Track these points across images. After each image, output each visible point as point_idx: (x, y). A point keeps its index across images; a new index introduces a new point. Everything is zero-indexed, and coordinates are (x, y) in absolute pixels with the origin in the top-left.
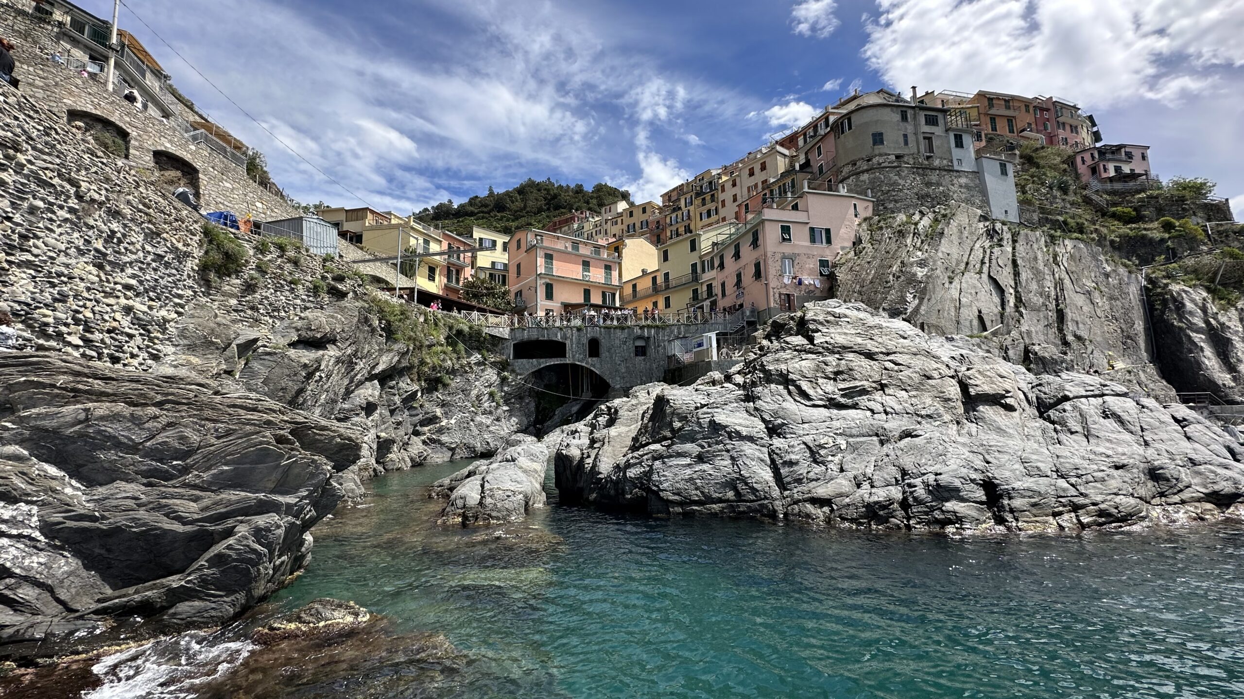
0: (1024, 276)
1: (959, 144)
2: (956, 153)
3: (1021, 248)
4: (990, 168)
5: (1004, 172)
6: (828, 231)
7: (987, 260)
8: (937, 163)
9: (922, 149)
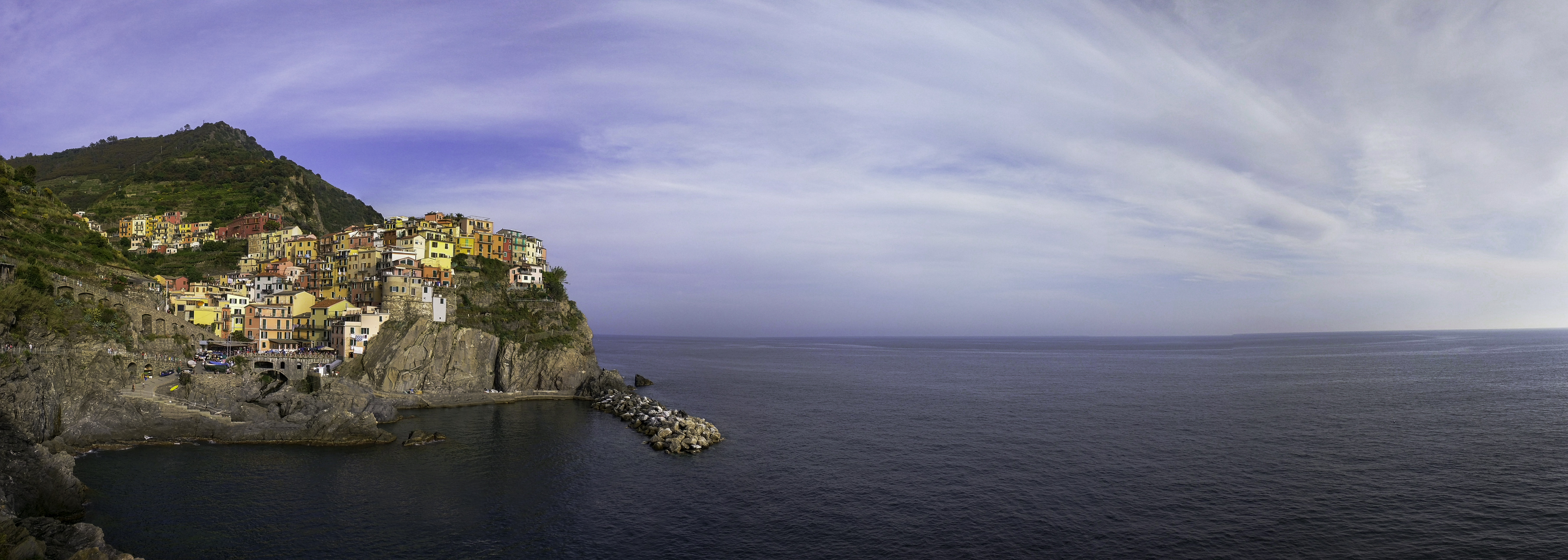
0: (437, 346)
1: (426, 291)
2: (424, 295)
3: (440, 334)
4: (437, 300)
5: (442, 302)
6: (368, 329)
7: (424, 340)
8: (415, 299)
9: (411, 293)
